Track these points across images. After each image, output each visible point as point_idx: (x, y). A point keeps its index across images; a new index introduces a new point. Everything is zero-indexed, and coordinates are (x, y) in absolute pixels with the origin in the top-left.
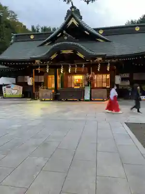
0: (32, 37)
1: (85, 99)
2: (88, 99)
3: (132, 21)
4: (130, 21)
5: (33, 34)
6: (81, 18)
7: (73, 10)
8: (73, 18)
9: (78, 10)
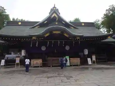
1: (67, 65)
2: (69, 65)
3: (71, 21)
4: (70, 21)
5: (21, 22)
6: (59, 14)
8: (54, 13)
9: (58, 9)
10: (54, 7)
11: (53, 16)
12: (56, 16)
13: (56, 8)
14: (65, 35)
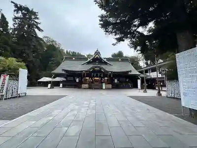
0: (74, 59)
2: (104, 88)
6: (100, 55)
9: (99, 52)
14: (102, 70)
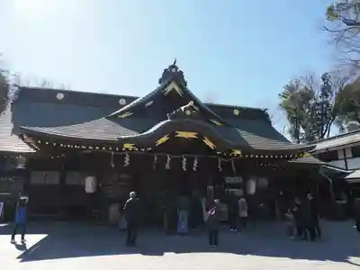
0: (61, 97)
6: (186, 84)
7: (174, 70)
8: (173, 83)
10: (173, 66)
11: (169, 89)
12: (177, 89)
13: (177, 68)
14: (207, 142)
